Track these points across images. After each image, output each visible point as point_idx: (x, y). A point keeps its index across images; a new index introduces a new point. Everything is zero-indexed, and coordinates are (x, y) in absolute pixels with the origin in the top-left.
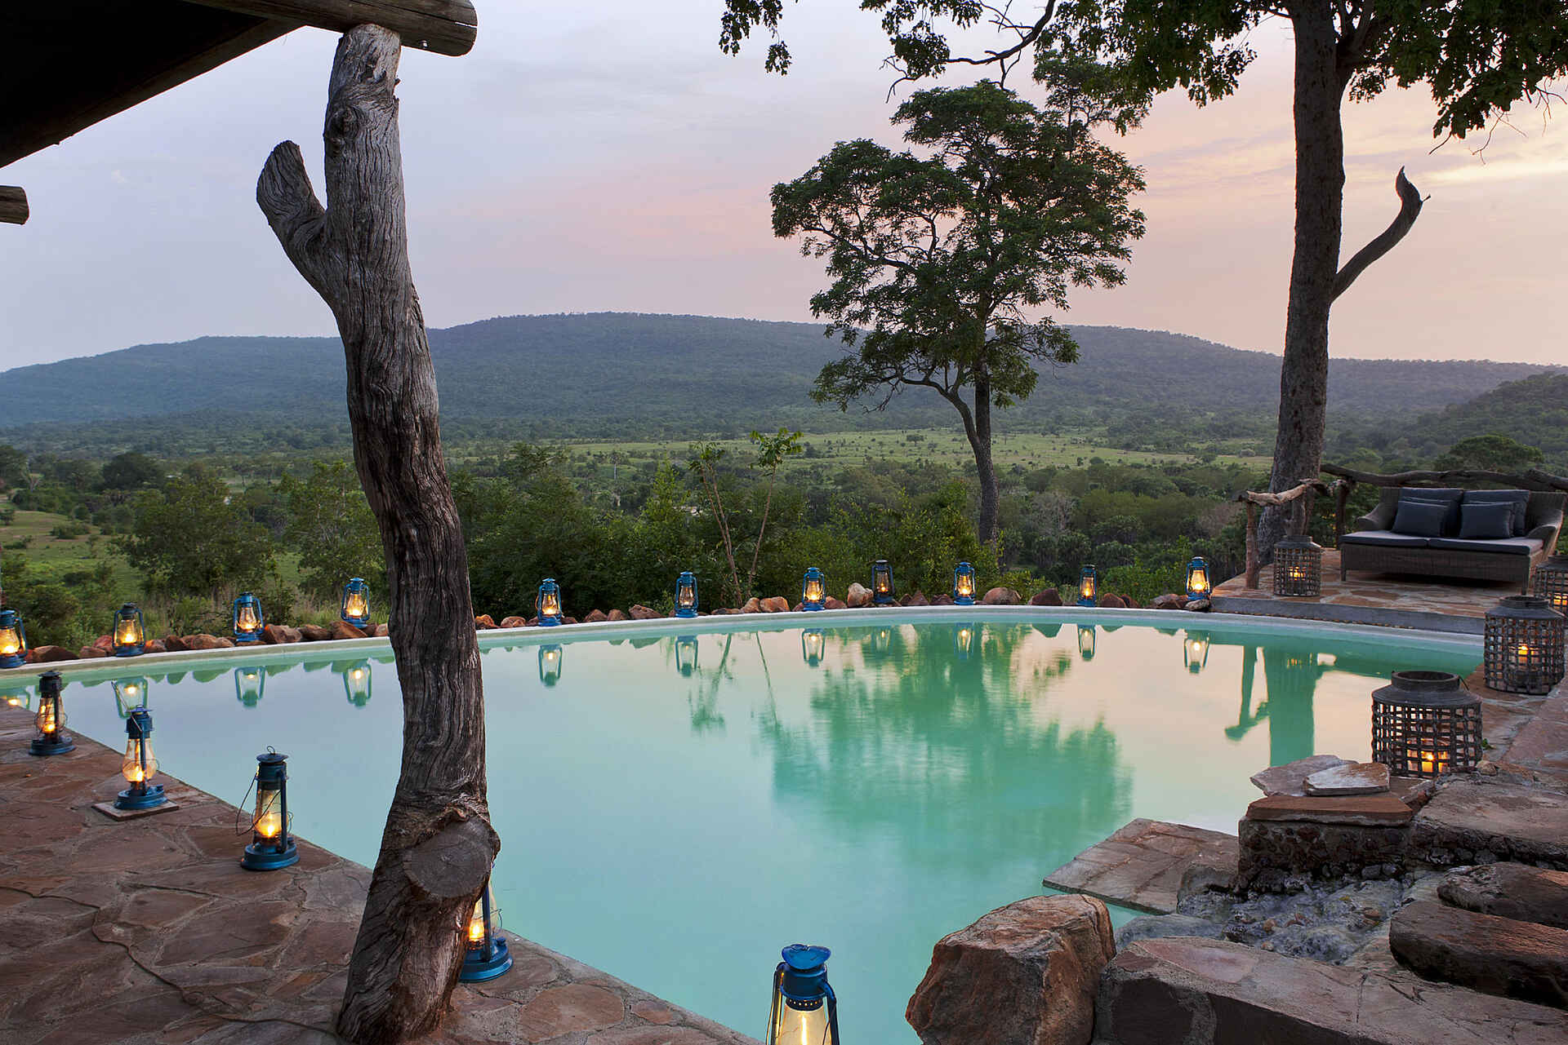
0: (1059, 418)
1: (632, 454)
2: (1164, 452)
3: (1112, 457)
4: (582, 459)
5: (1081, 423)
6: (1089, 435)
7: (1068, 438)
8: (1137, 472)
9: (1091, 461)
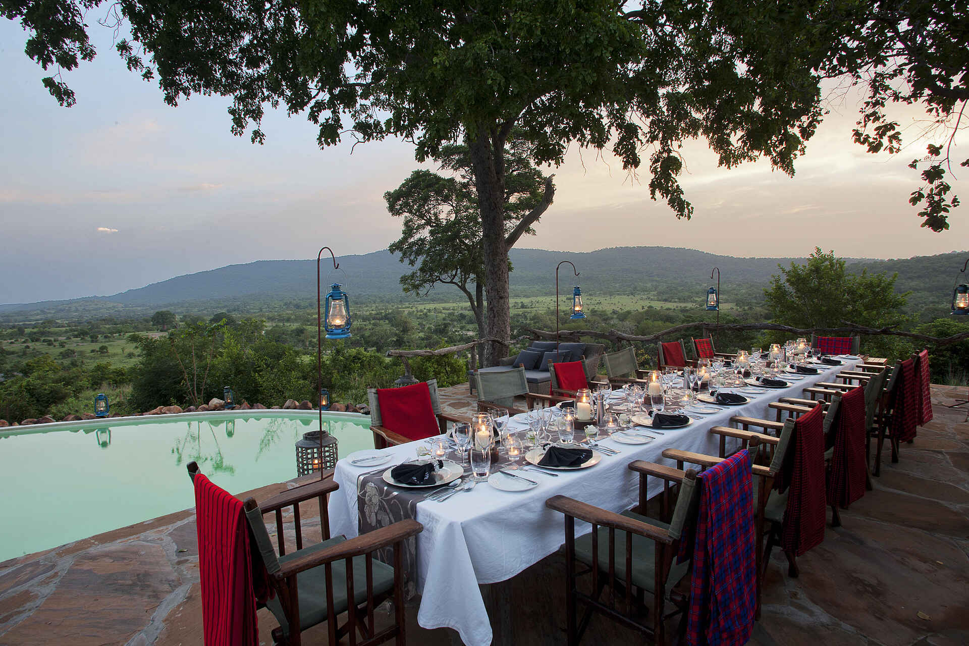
0: (635, 288)
1: (444, 309)
2: (682, 302)
3: (657, 305)
4: (421, 311)
5: (645, 290)
6: (649, 296)
7: (638, 297)
8: (668, 312)
9: (648, 307)
